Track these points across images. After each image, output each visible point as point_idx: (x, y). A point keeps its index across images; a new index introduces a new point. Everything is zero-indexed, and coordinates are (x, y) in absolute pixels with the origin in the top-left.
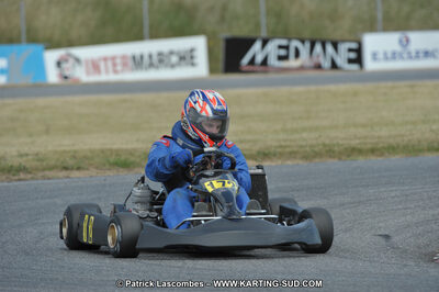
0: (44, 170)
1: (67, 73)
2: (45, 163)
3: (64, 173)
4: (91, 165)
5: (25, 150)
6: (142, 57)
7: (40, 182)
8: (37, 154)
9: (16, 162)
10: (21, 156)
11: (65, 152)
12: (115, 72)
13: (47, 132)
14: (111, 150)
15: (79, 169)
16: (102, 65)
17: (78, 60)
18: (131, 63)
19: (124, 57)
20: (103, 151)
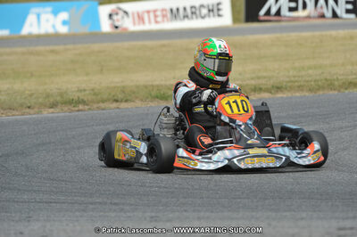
0: (98, 103)
1: (117, 24)
2: (99, 97)
3: (115, 105)
4: (137, 98)
5: (83, 86)
6: (178, 9)
7: (95, 112)
8: (93, 90)
9: (75, 96)
10: (81, 91)
11: (115, 87)
12: (157, 22)
13: (101, 71)
14: (153, 86)
15: (126, 101)
16: (146, 16)
17: (126, 13)
18: (169, 15)
19: (163, 10)
20: (146, 87)
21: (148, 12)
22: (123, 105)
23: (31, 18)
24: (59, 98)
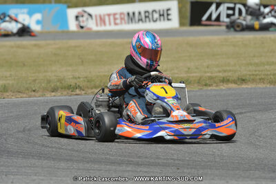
0: (92, 88)
2: (93, 84)
6: (134, 14)
8: (86, 77)
12: (116, 24)
13: (82, 63)
16: (107, 18)
17: (90, 15)
18: (126, 18)
19: (121, 14)
21: (109, 15)
24: (58, 84)
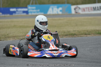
0: (80, 35)
2: (80, 33)
3: (86, 36)
4: (92, 33)
6: (96, 7)
7: (80, 37)
8: (78, 31)
9: (73, 33)
10: (74, 31)
11: (85, 30)
12: (89, 11)
13: (77, 25)
14: (96, 30)
15: (89, 34)
17: (80, 8)
18: (93, 9)
20: (95, 30)
21: (86, 8)
22: (88, 36)
23: (50, 9)
24: (68, 33)
